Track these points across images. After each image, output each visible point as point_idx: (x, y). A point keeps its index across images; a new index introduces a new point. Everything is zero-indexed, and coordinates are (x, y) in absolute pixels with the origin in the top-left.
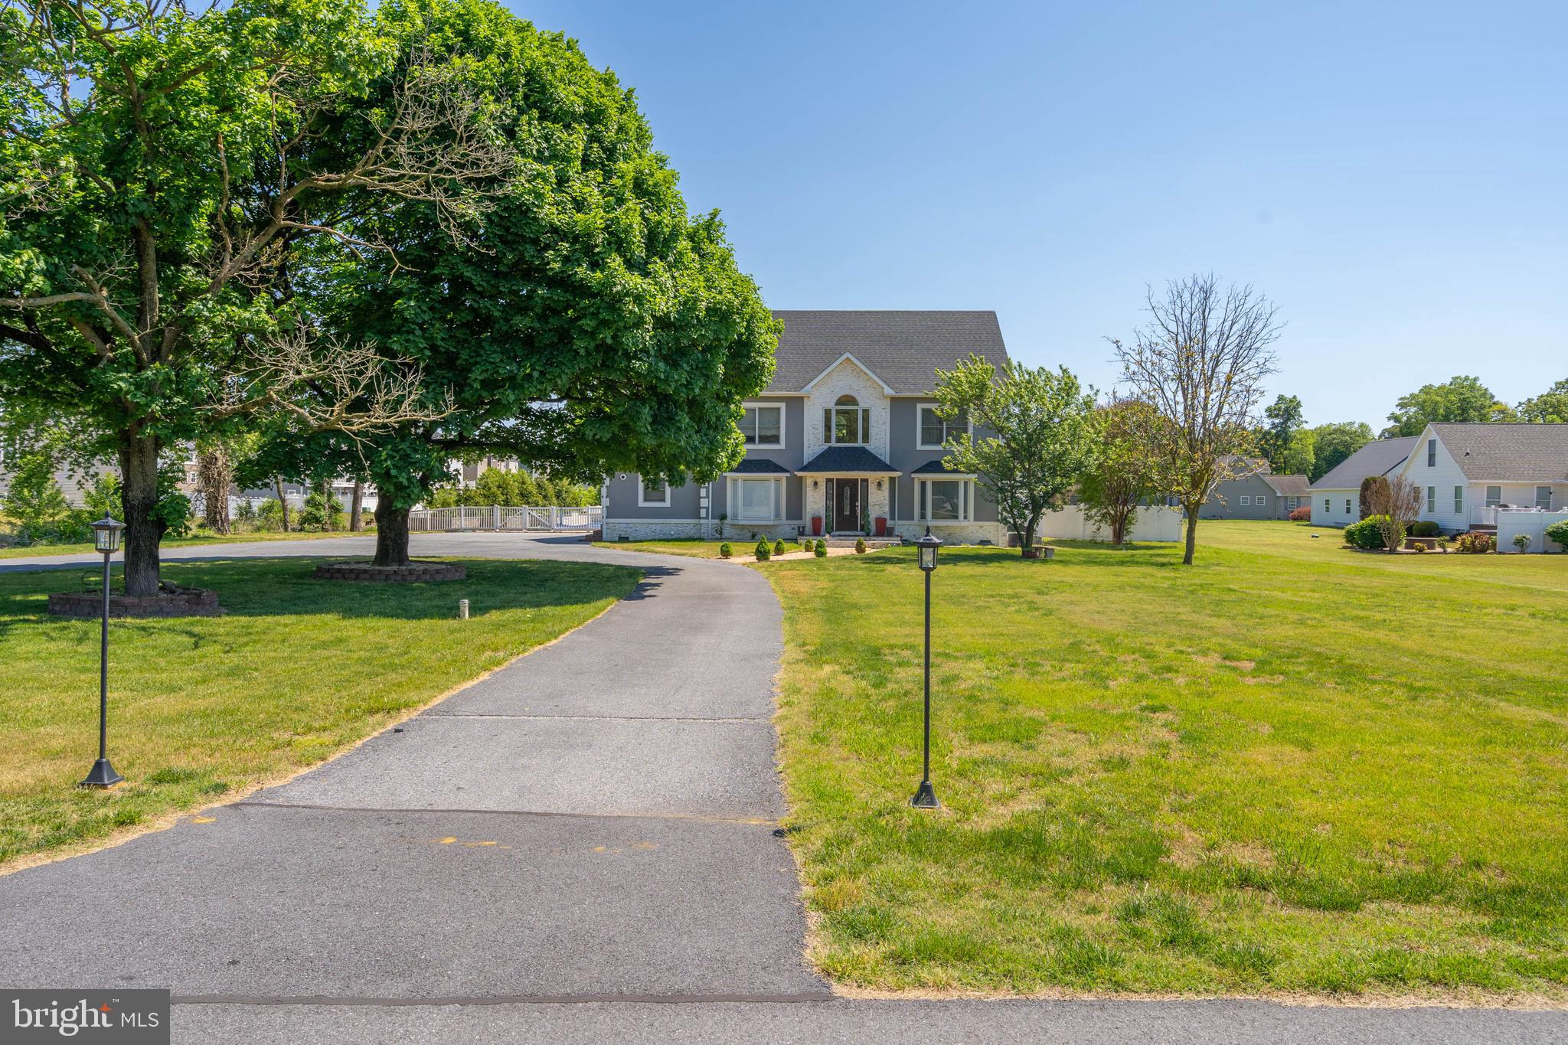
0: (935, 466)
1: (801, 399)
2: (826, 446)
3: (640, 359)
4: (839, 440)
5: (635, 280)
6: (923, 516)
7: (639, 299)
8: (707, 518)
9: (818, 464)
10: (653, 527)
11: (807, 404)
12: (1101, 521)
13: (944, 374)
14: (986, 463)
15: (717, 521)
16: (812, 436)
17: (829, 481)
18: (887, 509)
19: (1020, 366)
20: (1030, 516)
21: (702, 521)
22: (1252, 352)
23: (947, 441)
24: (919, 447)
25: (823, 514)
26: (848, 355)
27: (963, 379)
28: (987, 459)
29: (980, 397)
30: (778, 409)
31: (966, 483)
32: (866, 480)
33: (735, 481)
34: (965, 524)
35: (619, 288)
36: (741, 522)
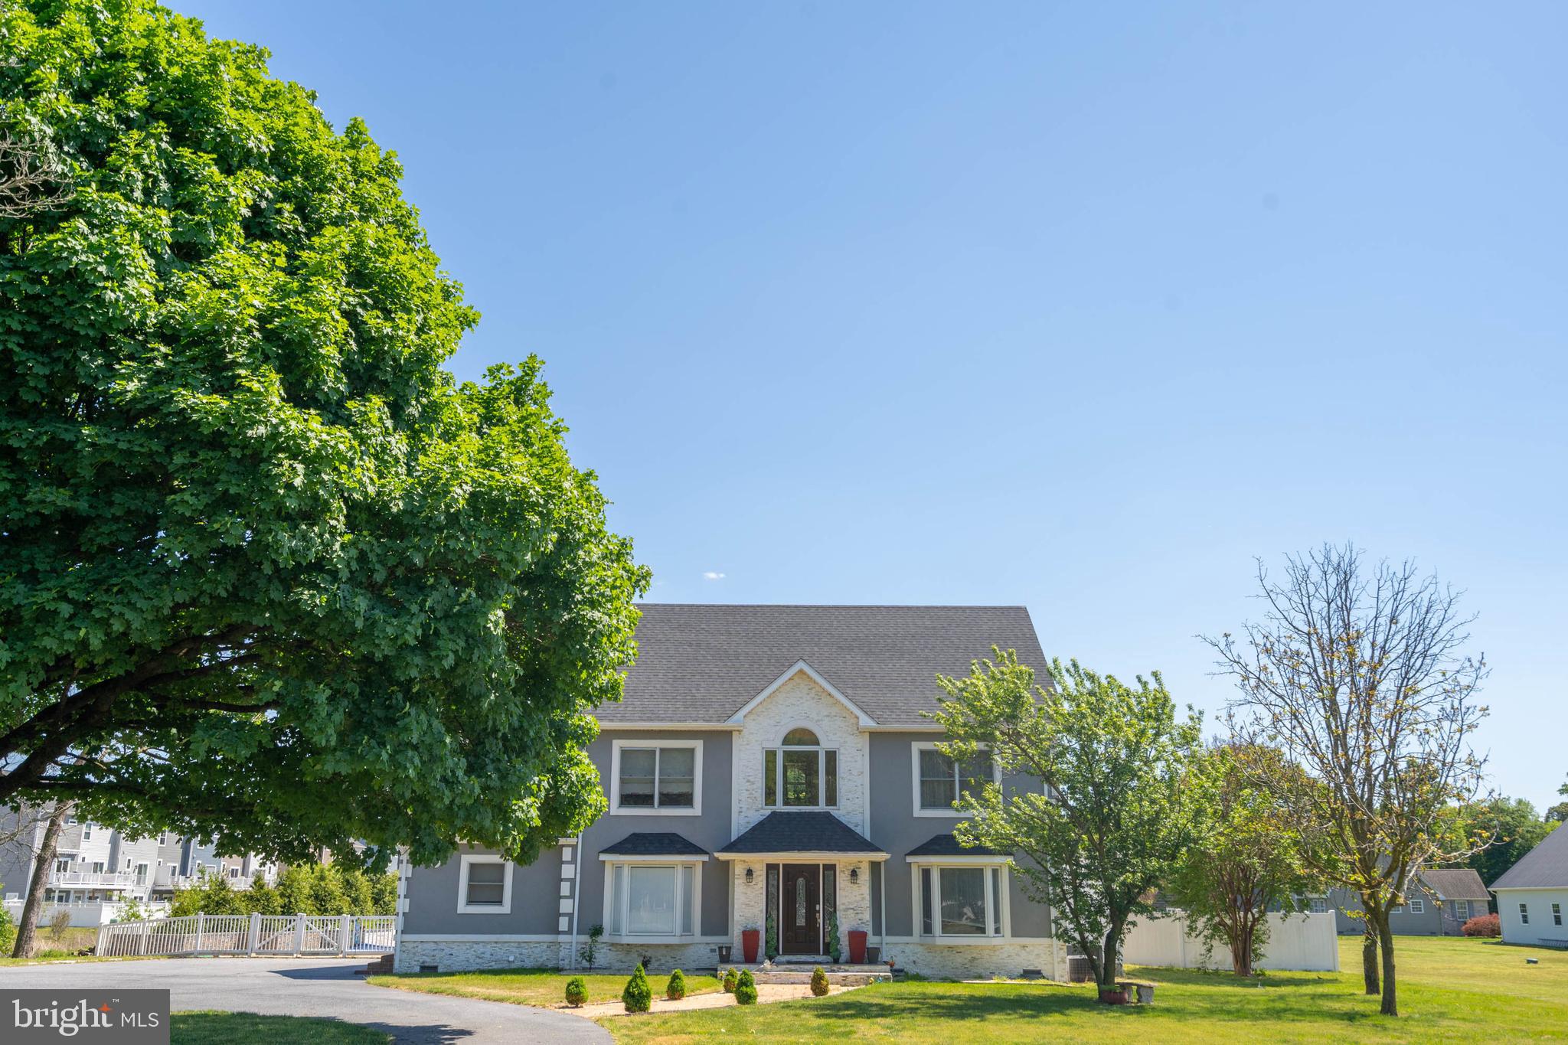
0: (944, 844)
1: (728, 734)
2: (768, 811)
3: (313, 586)
4: (786, 802)
5: (312, 427)
6: (927, 929)
7: (315, 462)
8: (570, 932)
9: (755, 840)
10: (480, 949)
11: (737, 742)
12: (1212, 937)
13: (949, 684)
14: (1028, 835)
15: (585, 938)
16: (745, 794)
17: (771, 868)
18: (867, 916)
19: (1075, 665)
20: (1107, 931)
21: (562, 938)
22: (1428, 661)
23: (962, 797)
24: (918, 812)
25: (760, 924)
26: (801, 665)
27: (983, 689)
28: (1029, 827)
29: (1012, 718)
30: (692, 751)
31: (995, 872)
32: (831, 868)
33: (618, 868)
34: (997, 941)
35: (262, 430)
36: (626, 940)
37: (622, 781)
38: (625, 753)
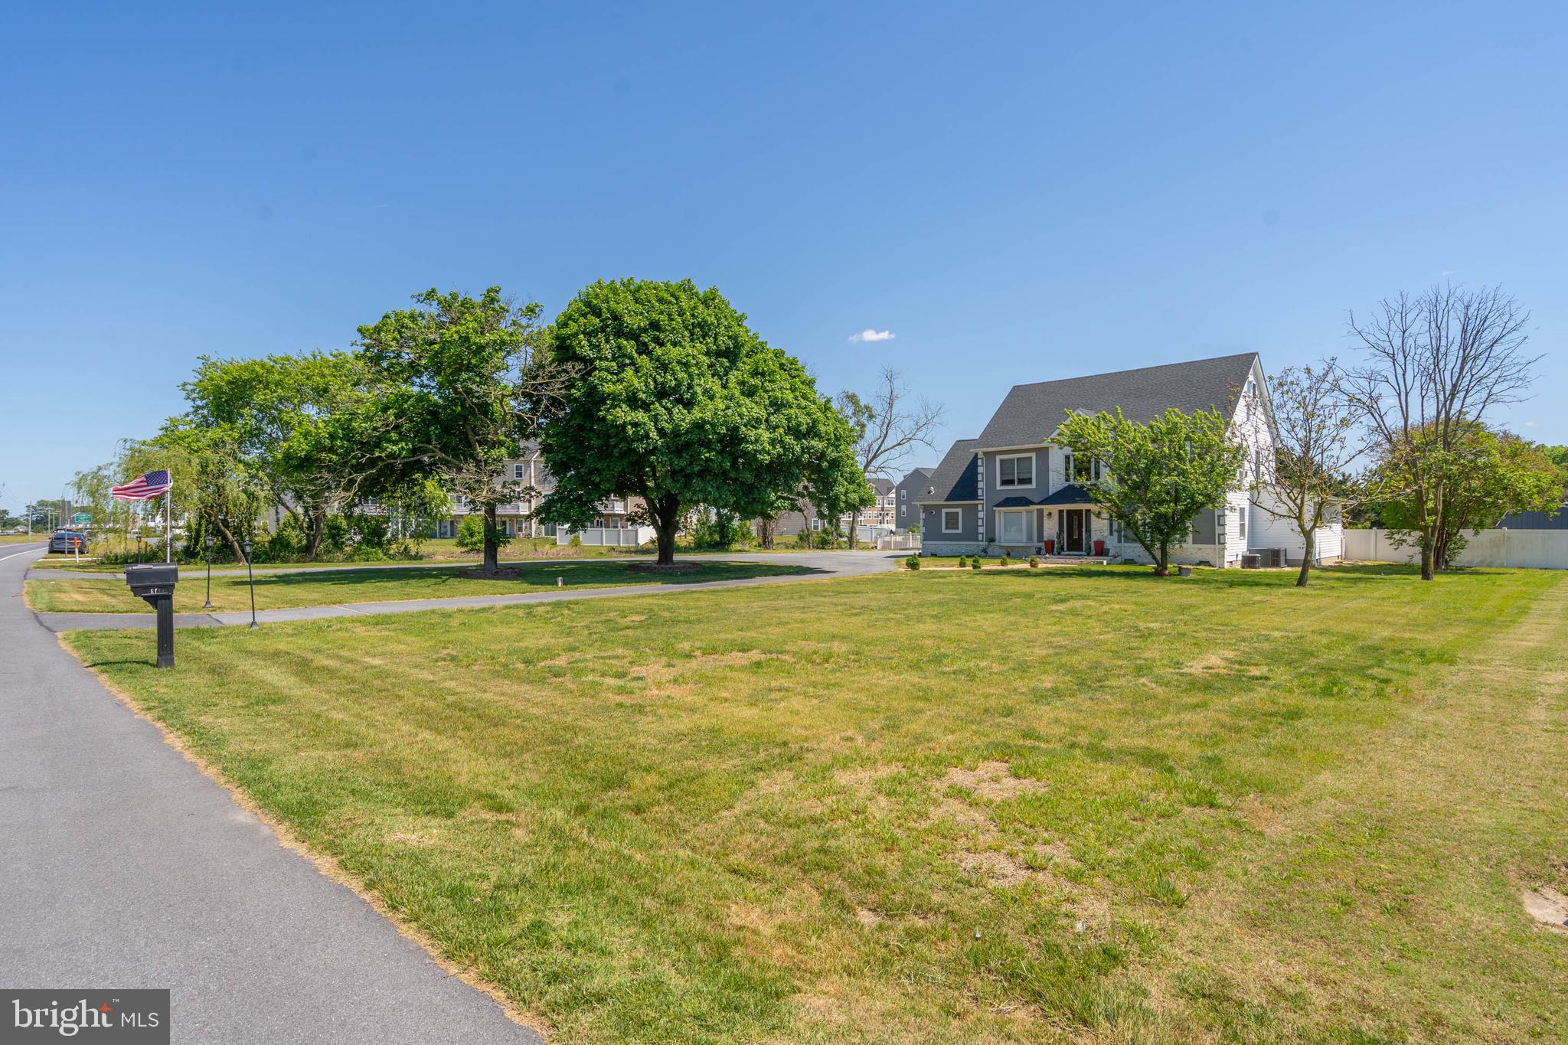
1: (1047, 449)
2: (1067, 484)
4: (1073, 481)
8: (983, 540)
9: (1057, 498)
10: (952, 547)
11: (1051, 452)
15: (988, 543)
16: (1055, 477)
17: (1061, 512)
18: (1106, 533)
21: (980, 543)
25: (1056, 537)
30: (1030, 458)
32: (1088, 511)
33: (1001, 513)
36: (1002, 544)
37: (1002, 474)
38: (1002, 461)
